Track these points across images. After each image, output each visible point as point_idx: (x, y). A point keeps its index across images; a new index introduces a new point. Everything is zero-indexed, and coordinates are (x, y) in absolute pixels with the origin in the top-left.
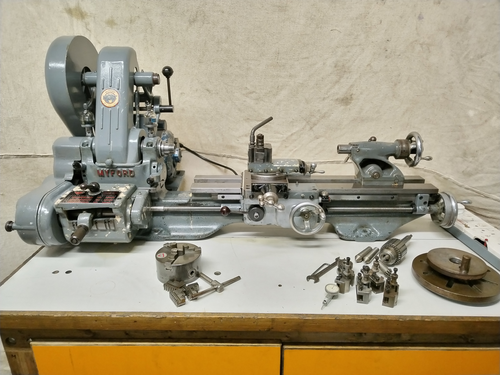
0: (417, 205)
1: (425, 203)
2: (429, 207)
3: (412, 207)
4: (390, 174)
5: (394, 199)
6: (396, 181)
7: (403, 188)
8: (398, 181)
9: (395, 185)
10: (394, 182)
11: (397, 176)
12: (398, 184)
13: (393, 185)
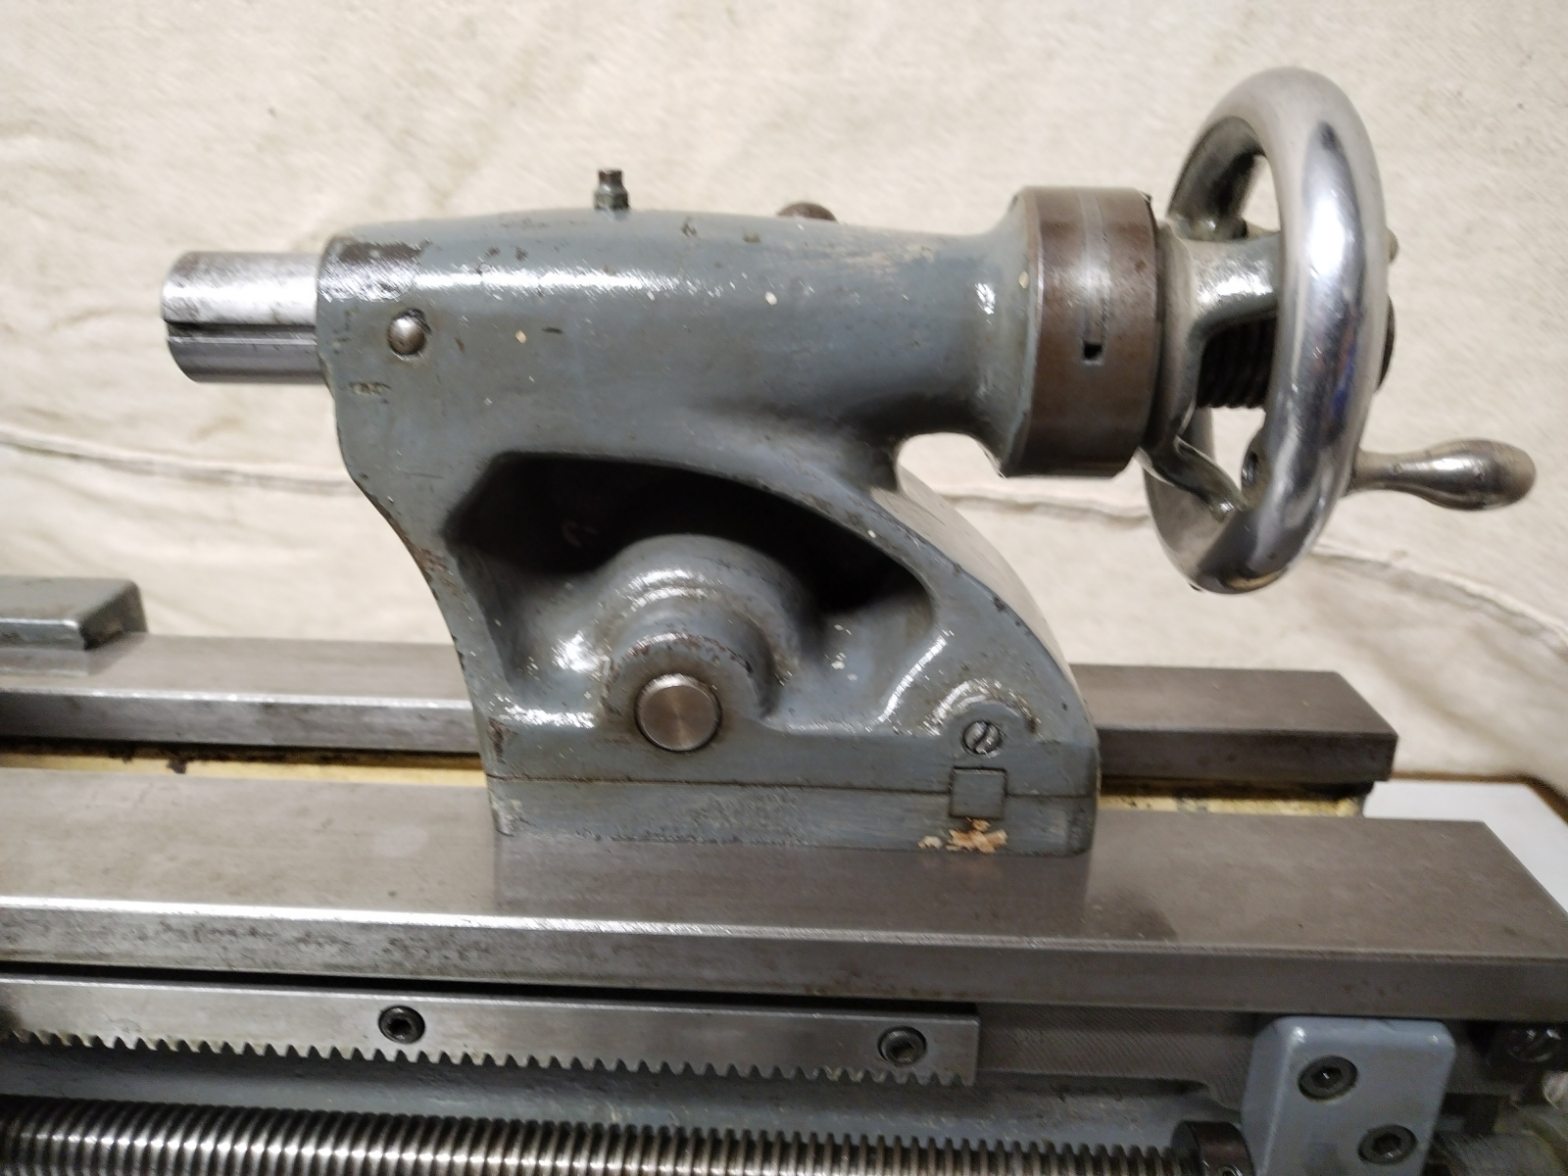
1: (1382, 1145)
4: (883, 692)
5: (921, 1071)
6: (980, 789)
8: (1007, 793)
9: (968, 845)
10: (943, 800)
11: (978, 730)
12: (1001, 836)
13: (932, 841)
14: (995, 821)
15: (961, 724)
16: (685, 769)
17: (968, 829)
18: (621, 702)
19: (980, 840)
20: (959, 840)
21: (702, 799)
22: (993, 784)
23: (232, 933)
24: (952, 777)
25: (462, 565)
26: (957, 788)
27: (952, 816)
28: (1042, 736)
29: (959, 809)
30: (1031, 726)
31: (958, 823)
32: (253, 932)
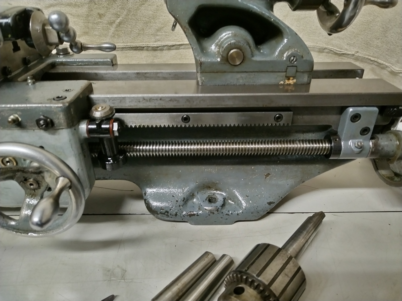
0: (343, 137)
1: (364, 131)
2: (373, 141)
3: (330, 142)
4: (274, 52)
5: (282, 123)
6: (292, 71)
7: (308, 91)
8: (297, 71)
9: (289, 83)
10: (285, 73)
11: (292, 58)
12: (295, 80)
13: (282, 82)
14: (294, 77)
15: (289, 57)
16: (236, 69)
17: (289, 79)
18: (225, 55)
19: (291, 82)
20: (287, 82)
21: (239, 76)
22: (294, 70)
23: (157, 100)
24: (287, 68)
25: (192, 30)
26: (287, 71)
27: (286, 77)
28: (305, 59)
29: (287, 75)
30: (302, 57)
31: (287, 78)
32: (161, 99)
